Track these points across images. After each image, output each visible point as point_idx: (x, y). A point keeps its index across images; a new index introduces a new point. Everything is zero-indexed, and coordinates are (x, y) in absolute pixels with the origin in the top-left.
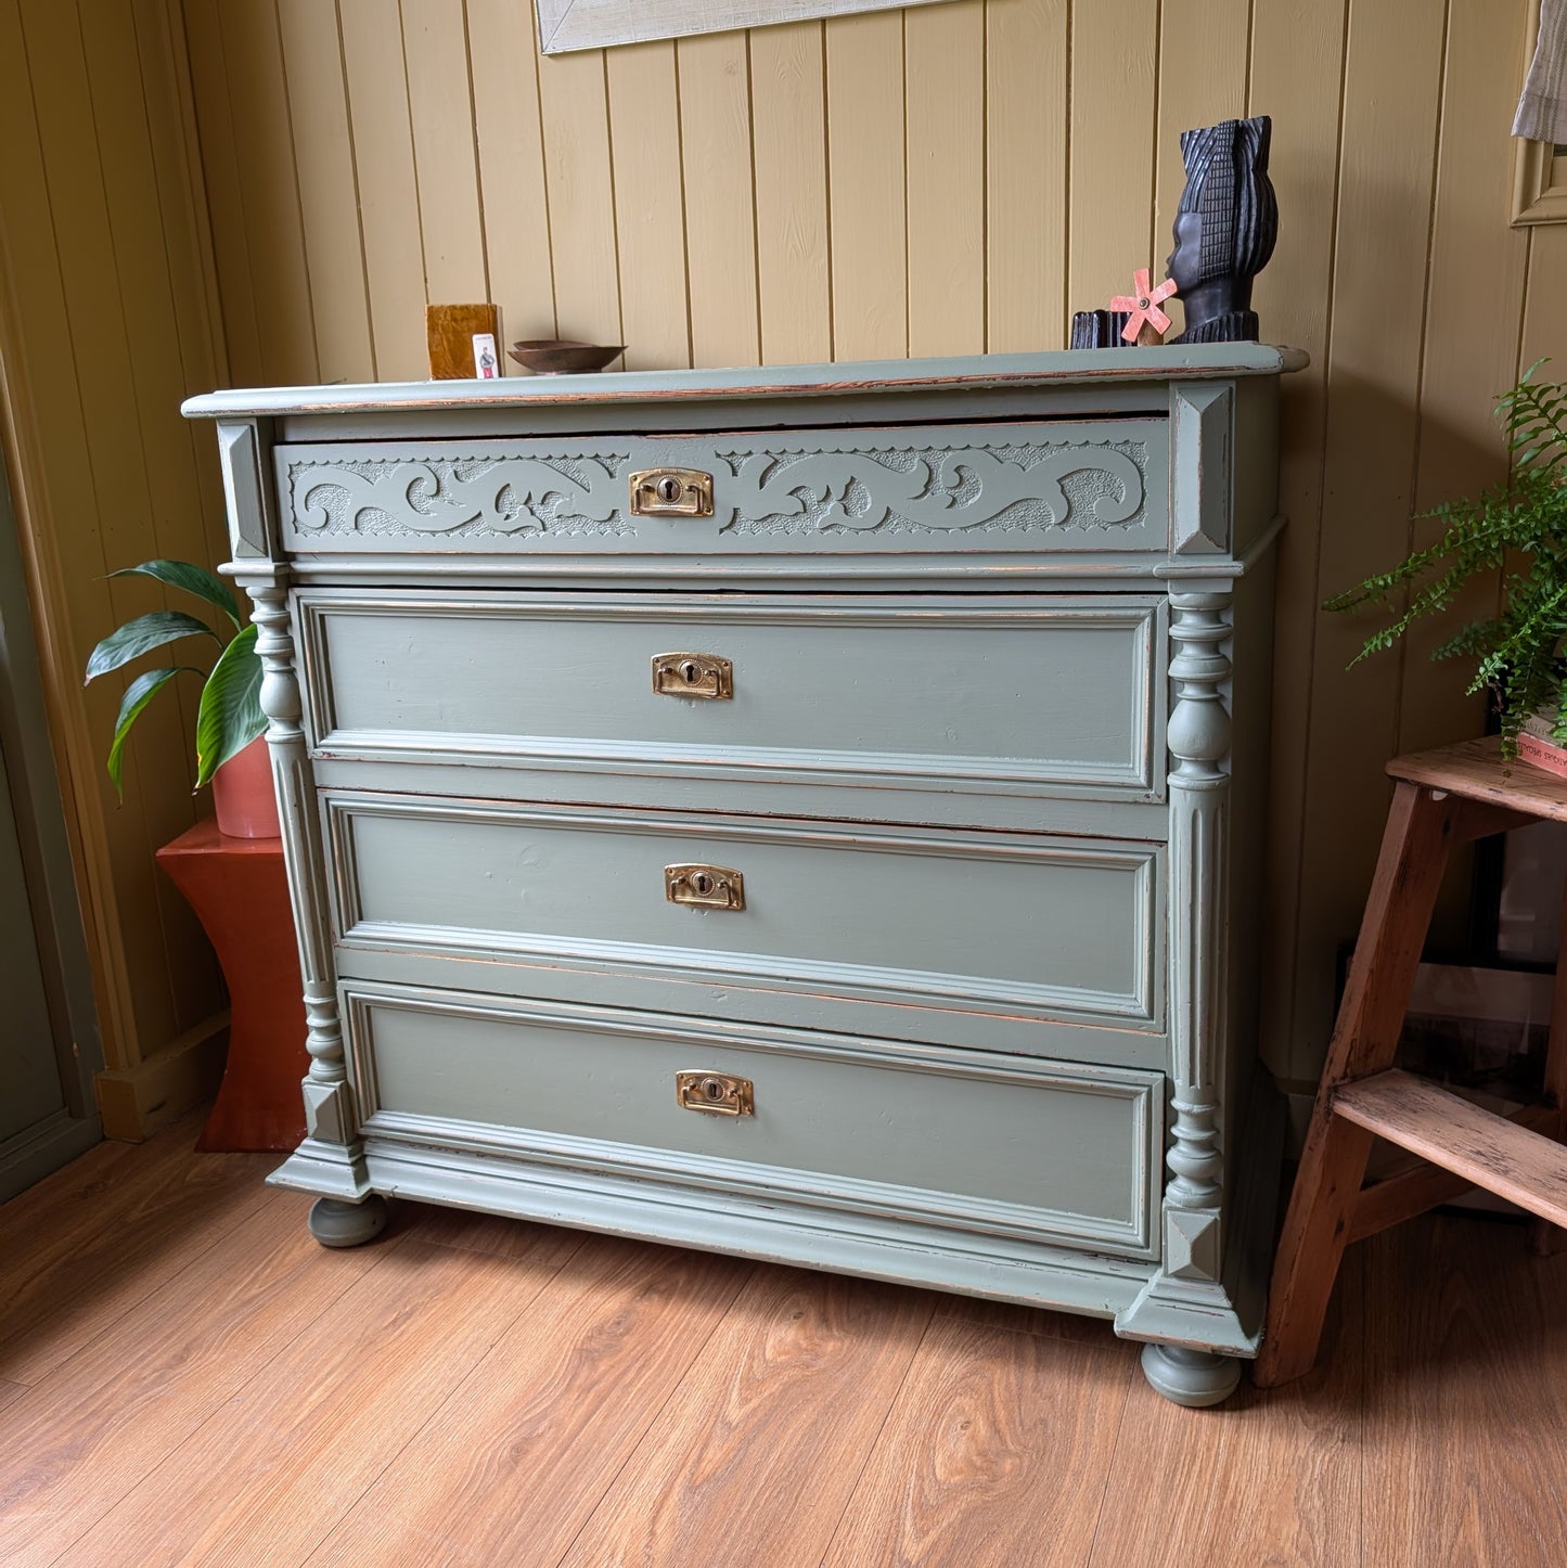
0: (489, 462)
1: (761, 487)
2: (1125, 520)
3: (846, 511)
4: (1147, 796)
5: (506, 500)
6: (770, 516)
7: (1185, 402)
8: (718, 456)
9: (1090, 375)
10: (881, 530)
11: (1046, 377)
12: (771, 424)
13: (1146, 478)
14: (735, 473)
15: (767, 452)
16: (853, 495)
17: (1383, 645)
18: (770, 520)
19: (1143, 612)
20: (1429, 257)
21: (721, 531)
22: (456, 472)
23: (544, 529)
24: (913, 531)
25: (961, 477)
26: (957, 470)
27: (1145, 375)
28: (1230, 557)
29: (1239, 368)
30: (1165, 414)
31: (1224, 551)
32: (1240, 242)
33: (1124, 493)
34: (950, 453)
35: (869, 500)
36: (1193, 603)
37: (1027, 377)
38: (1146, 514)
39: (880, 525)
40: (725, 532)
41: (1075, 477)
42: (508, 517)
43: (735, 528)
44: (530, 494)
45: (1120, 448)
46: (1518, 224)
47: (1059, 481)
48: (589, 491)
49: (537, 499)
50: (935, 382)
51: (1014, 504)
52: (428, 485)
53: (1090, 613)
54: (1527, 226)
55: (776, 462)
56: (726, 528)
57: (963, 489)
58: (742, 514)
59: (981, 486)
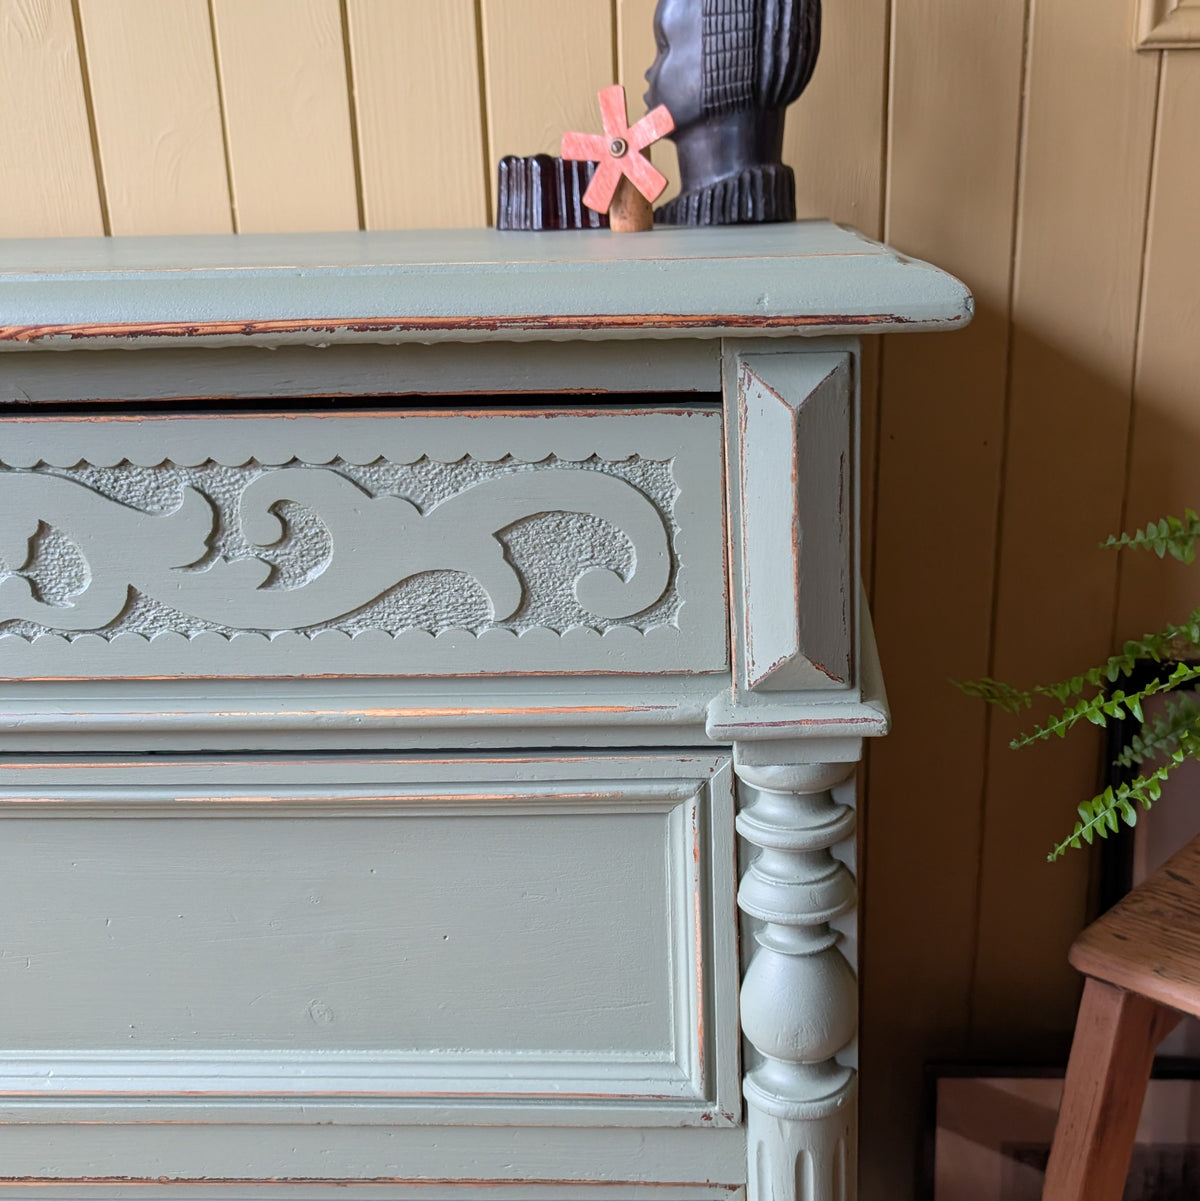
2: (639, 615)
3: (37, 593)
4: (707, 1117)
7: (757, 386)
9: (551, 326)
10: (120, 634)
11: (450, 326)
13: (677, 531)
16: (50, 556)
17: (1121, 823)
19: (683, 788)
20: (1022, 88)
24: (193, 634)
25: (285, 524)
26: (276, 508)
27: (674, 330)
28: (856, 695)
29: (879, 317)
30: (714, 398)
31: (844, 686)
32: (768, 48)
33: (634, 562)
34: (257, 474)
35: (87, 569)
36: (784, 784)
37: (406, 327)
38: (682, 603)
39: (118, 621)
41: (532, 529)
45: (620, 470)
47: (498, 535)
50: (192, 332)
51: (406, 581)
53: (579, 791)
57: (292, 550)
59: (331, 543)
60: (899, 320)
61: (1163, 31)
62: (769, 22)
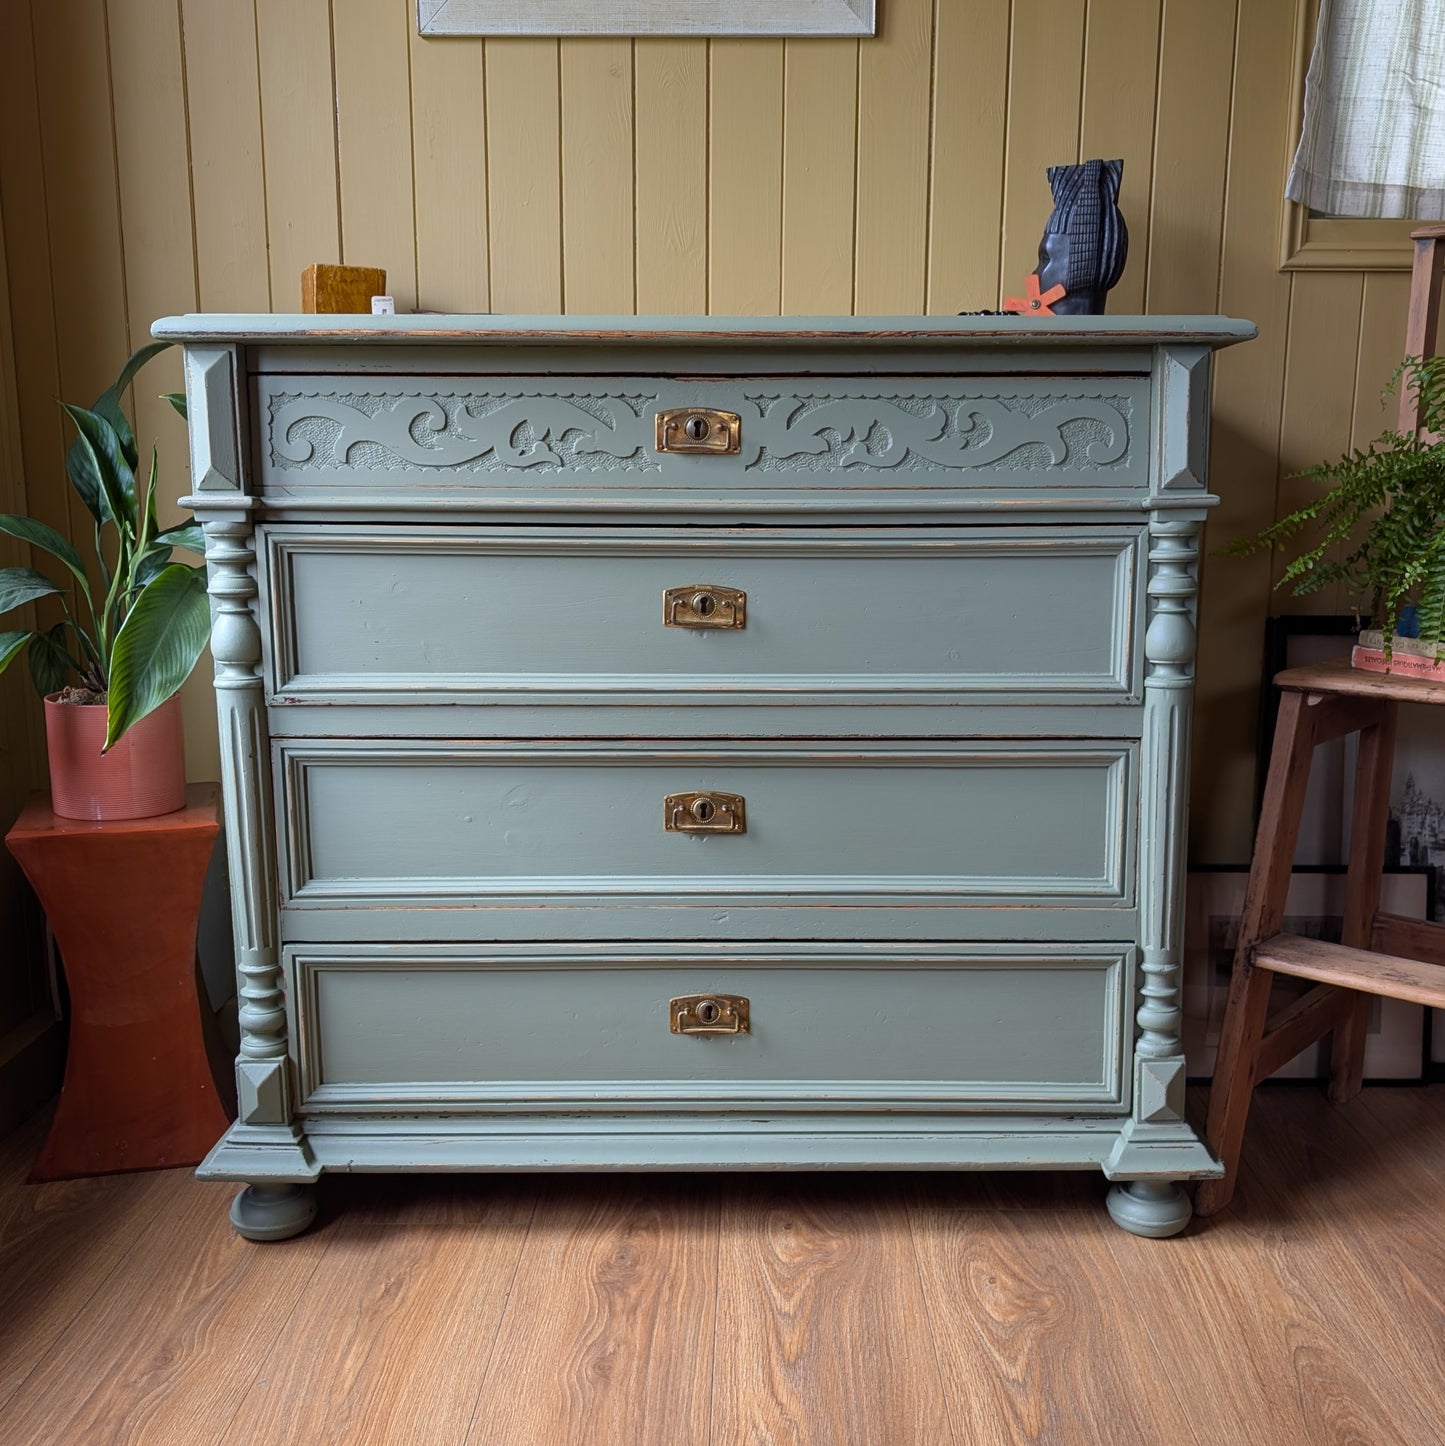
0: (504, 399)
1: (788, 427)
2: (1113, 462)
3: (868, 451)
4: (1128, 699)
5: (521, 436)
6: (795, 454)
7: (1174, 362)
8: (747, 398)
9: (1106, 335)
10: (900, 469)
11: (1068, 334)
12: (798, 371)
13: (1130, 427)
14: (762, 415)
15: (795, 396)
16: (876, 437)
17: (1307, 568)
18: (795, 458)
19: (1127, 540)
21: (747, 468)
22: (467, 408)
23: (563, 465)
24: (930, 469)
25: (974, 423)
26: (971, 416)
27: (1150, 337)
28: (1206, 491)
29: (1225, 334)
30: (1146, 375)
31: (1202, 486)
32: (1104, 260)
33: (1112, 439)
34: (965, 402)
35: (891, 441)
36: (1176, 530)
37: (1052, 334)
38: (1130, 458)
39: (900, 463)
40: (751, 469)
41: (1072, 425)
42: (523, 453)
43: (761, 464)
44: (549, 430)
45: (1109, 401)
46: (1286, 269)
47: (1059, 427)
48: (612, 429)
49: (554, 437)
50: (973, 334)
51: (1019, 447)
52: (434, 419)
53: (1084, 541)
54: (1288, 271)
55: (803, 405)
56: (751, 466)
57: (976, 433)
58: (768, 452)
59: (992, 431)
60: (1232, 335)
61: (1293, 261)
62: (1106, 248)
